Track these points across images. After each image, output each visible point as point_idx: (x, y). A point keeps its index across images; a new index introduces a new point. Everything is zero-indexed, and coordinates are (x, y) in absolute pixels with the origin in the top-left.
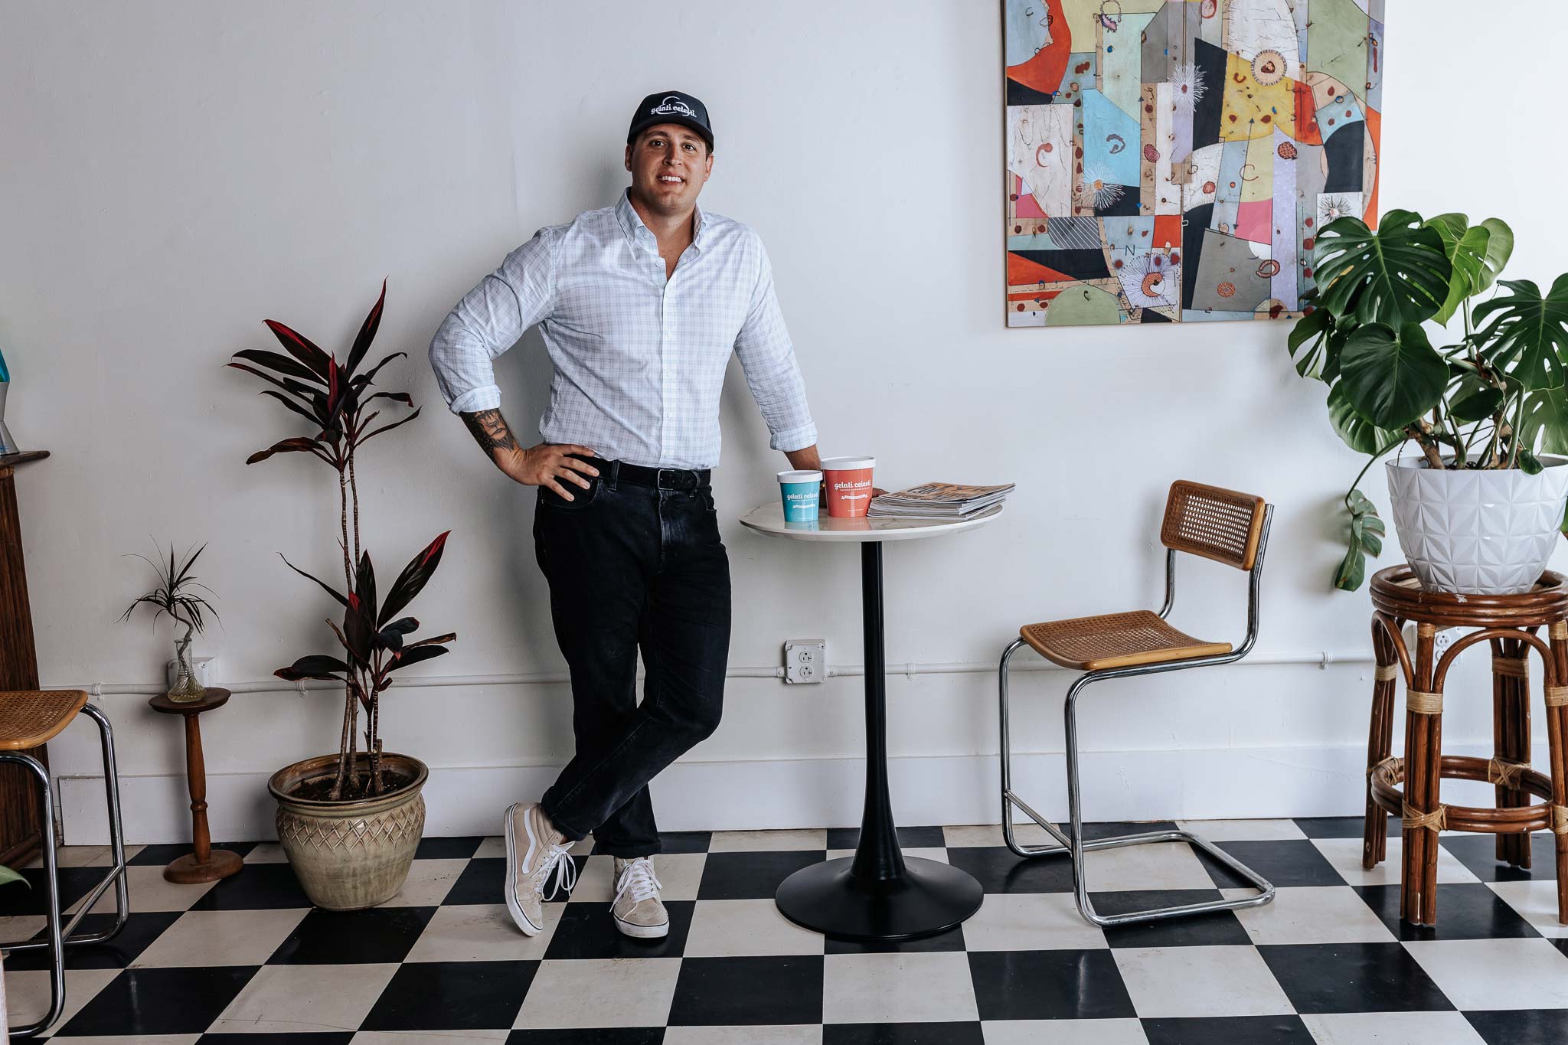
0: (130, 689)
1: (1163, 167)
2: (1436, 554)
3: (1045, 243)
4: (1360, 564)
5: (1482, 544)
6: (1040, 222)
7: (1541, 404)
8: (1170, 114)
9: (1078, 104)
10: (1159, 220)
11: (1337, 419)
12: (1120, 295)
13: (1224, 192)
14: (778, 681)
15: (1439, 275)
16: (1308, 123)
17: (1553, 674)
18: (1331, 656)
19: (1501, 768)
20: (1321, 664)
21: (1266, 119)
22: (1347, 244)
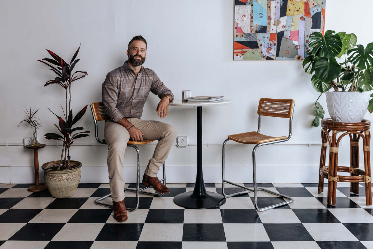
0: (15, 144)
1: (272, 22)
2: (337, 113)
3: (243, 39)
4: (318, 120)
5: (349, 111)
6: (242, 34)
7: (363, 79)
8: (274, 9)
9: (252, 5)
10: (271, 34)
11: (313, 84)
12: (261, 53)
13: (287, 28)
14: (176, 146)
15: (339, 46)
16: (308, 12)
17: (365, 143)
18: (311, 143)
19: (352, 169)
20: (308, 145)
21: (298, 11)
22: (317, 38)
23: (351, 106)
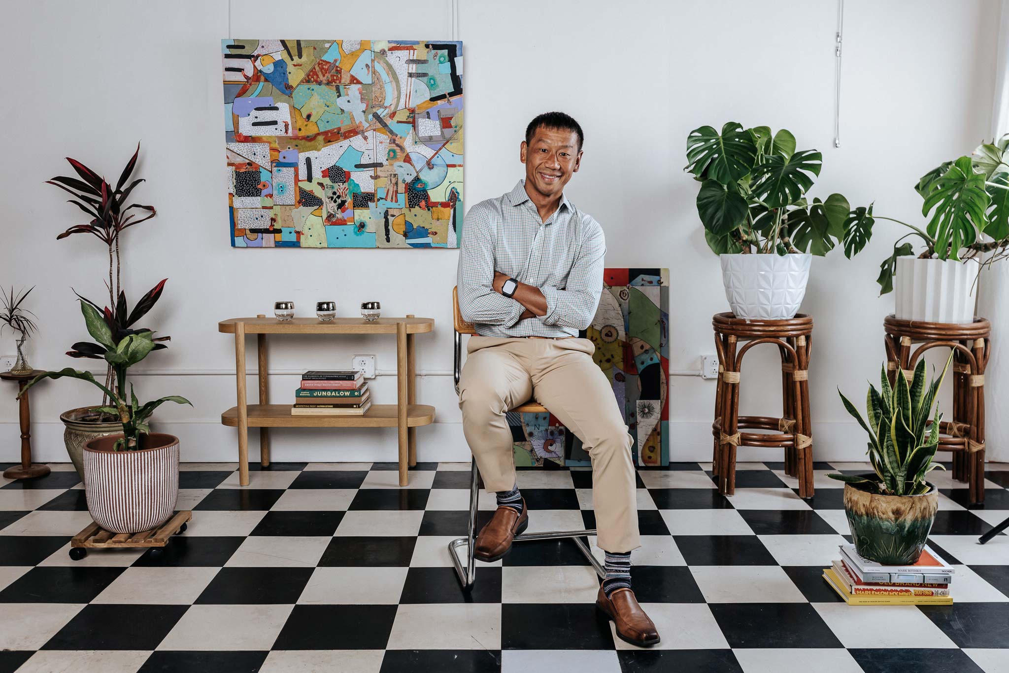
5: (760, 294)
15: (752, 155)
17: (796, 363)
22: (705, 139)
23: (763, 283)
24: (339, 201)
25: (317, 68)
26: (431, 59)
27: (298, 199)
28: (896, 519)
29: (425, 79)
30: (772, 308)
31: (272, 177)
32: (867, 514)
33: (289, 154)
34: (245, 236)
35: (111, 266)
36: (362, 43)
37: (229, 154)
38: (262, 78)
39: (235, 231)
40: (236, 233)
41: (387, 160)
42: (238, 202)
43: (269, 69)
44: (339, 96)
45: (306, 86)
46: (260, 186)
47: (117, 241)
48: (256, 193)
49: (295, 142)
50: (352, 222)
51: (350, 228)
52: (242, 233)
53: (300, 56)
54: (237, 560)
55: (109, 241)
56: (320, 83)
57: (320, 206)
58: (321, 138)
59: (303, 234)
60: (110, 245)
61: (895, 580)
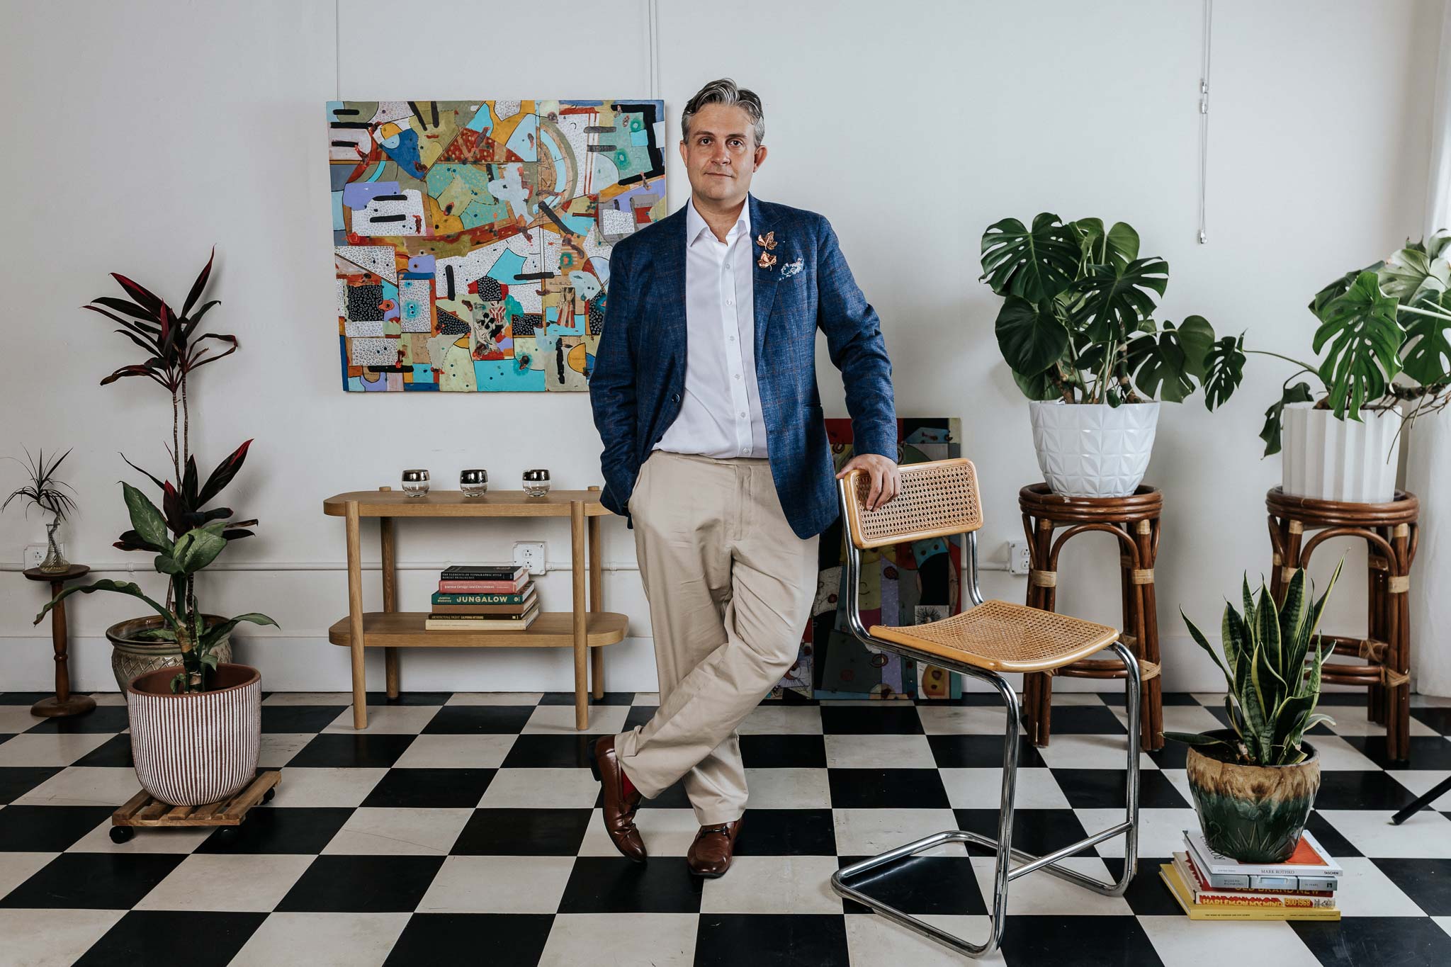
5: (1083, 460)
22: (1008, 238)
23: (1088, 446)
24: (493, 326)
25: (460, 141)
26: (620, 126)
27: (436, 323)
28: (1258, 799)
29: (612, 154)
30: (1101, 482)
31: (398, 294)
32: (1217, 792)
33: (422, 261)
34: (362, 376)
35: (176, 422)
36: (522, 105)
37: (339, 262)
38: (384, 155)
39: (348, 370)
40: (350, 372)
41: (560, 268)
42: (352, 329)
43: (393, 142)
44: (491, 180)
45: (445, 166)
46: (382, 307)
47: (184, 386)
48: (378, 316)
49: (429, 245)
50: (511, 355)
51: (508, 364)
52: (358, 371)
53: (436, 124)
54: (340, 845)
55: (172, 386)
56: (464, 162)
57: (466, 334)
58: (466, 238)
59: (443, 373)
60: (174, 392)
61: (1256, 884)
